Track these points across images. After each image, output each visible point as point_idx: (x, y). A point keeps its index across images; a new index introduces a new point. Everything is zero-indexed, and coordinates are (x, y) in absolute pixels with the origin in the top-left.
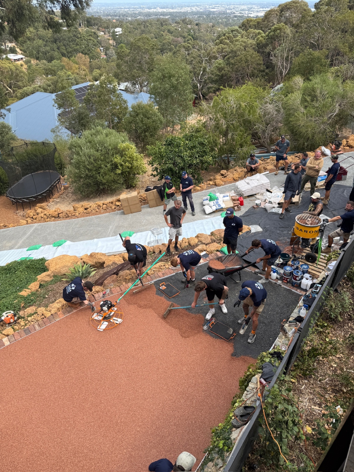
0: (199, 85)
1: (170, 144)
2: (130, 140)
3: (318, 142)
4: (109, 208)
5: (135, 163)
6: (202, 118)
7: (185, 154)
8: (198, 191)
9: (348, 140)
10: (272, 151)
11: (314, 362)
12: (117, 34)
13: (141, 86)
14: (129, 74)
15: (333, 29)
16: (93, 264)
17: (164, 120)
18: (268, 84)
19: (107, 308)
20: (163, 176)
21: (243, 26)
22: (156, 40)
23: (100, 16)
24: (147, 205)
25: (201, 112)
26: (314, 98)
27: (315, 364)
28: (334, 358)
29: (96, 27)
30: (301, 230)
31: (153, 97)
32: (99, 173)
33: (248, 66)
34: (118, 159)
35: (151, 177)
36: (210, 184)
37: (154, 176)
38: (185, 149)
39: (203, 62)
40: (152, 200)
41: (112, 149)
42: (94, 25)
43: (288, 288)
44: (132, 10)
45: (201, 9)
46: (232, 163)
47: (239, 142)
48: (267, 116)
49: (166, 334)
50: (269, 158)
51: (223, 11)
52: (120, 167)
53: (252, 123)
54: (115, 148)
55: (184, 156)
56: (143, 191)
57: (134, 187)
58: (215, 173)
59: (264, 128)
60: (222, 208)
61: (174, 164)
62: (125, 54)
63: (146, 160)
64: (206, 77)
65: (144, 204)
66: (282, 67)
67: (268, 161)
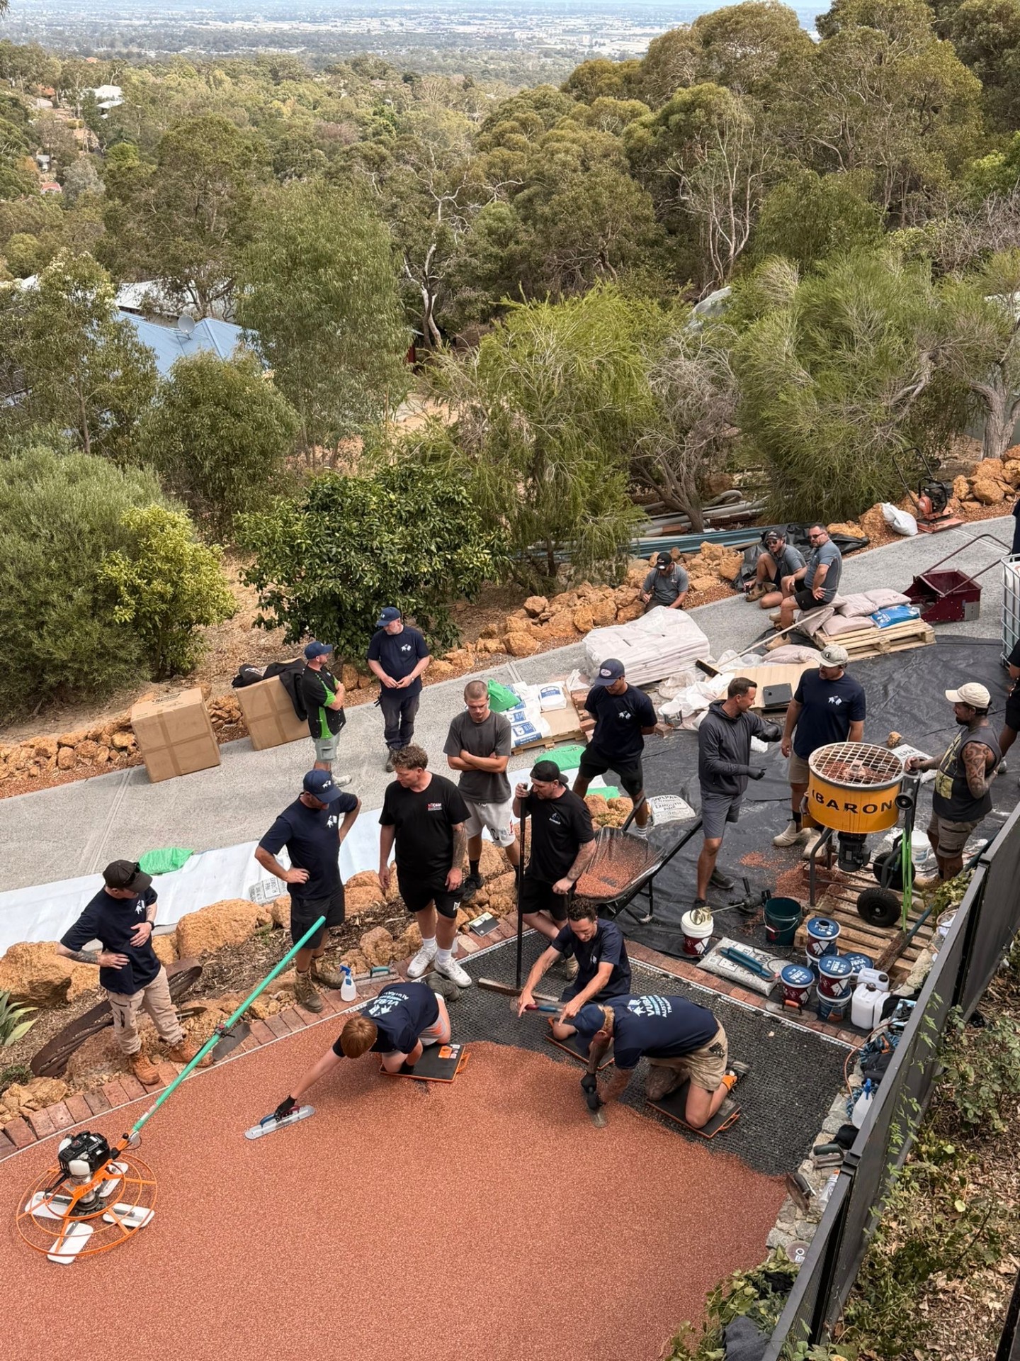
0: (425, 292)
1: (326, 503)
2: (169, 497)
3: (865, 489)
4: (86, 761)
5: (189, 582)
6: (445, 409)
7: (386, 539)
8: (444, 676)
9: (973, 479)
10: (707, 526)
11: (918, 1297)
12: (105, 105)
13: (203, 295)
14: (154, 252)
15: (889, 100)
16: (19, 990)
17: (299, 422)
18: (679, 289)
19: (86, 1164)
20: (304, 624)
21: (574, 86)
22: (254, 129)
23: (34, 42)
24: (241, 740)
25: (438, 390)
26: (842, 335)
27: (924, 1306)
28: (990, 1275)
29: (22, 81)
30: (832, 803)
31: (253, 336)
32: (42, 624)
33: (602, 225)
34: (119, 569)
35: (256, 630)
36: (486, 650)
37: (269, 626)
38: (388, 523)
39: (436, 211)
40: (265, 717)
41: (92, 532)
42: (12, 74)
43: (805, 1029)
44: (162, 25)
45: (420, 24)
46: (567, 569)
47: (583, 495)
48: (680, 402)
49: (338, 1254)
50: (699, 551)
51: (502, 35)
52: (127, 598)
53: (630, 427)
54: (109, 527)
55: (382, 549)
56: (227, 685)
57: (185, 673)
58: (504, 609)
59: (673, 443)
60: (539, 737)
61: (344, 578)
62: (140, 180)
63: (233, 567)
64: (449, 264)
65: (232, 735)
66: (724, 228)
67: (697, 560)
